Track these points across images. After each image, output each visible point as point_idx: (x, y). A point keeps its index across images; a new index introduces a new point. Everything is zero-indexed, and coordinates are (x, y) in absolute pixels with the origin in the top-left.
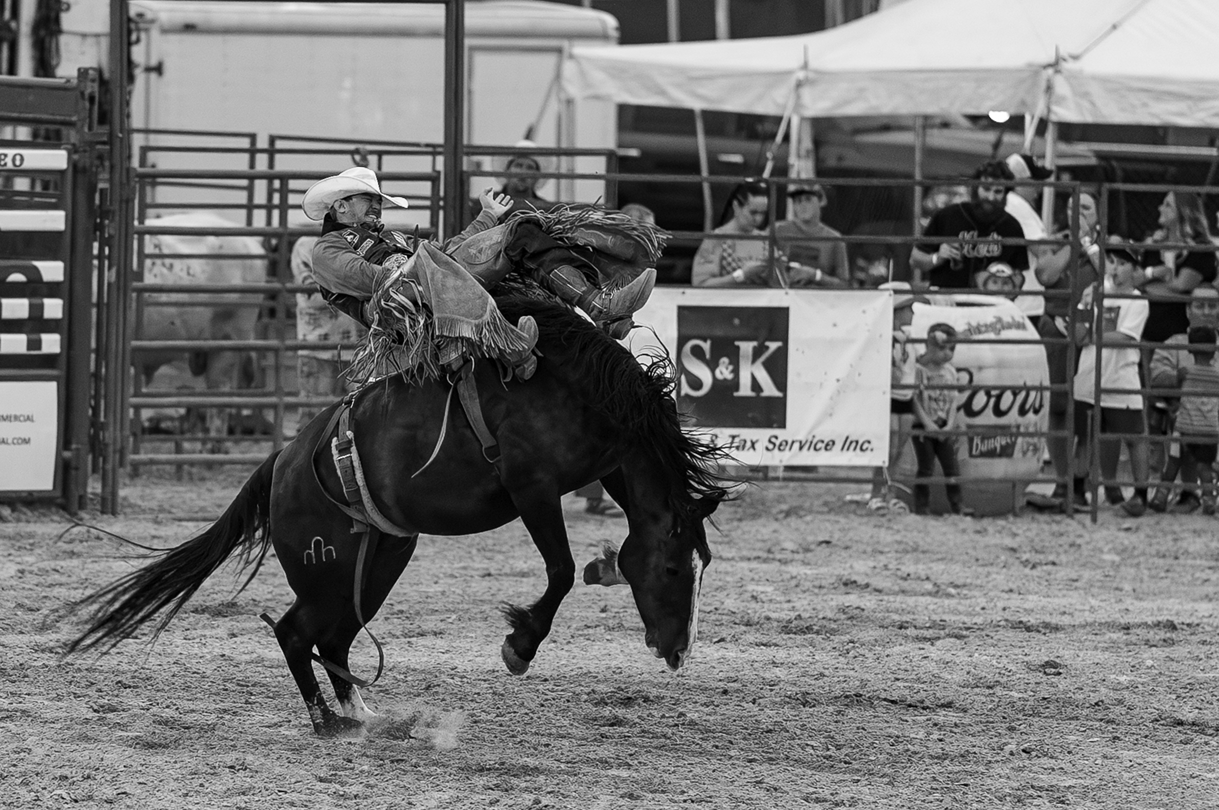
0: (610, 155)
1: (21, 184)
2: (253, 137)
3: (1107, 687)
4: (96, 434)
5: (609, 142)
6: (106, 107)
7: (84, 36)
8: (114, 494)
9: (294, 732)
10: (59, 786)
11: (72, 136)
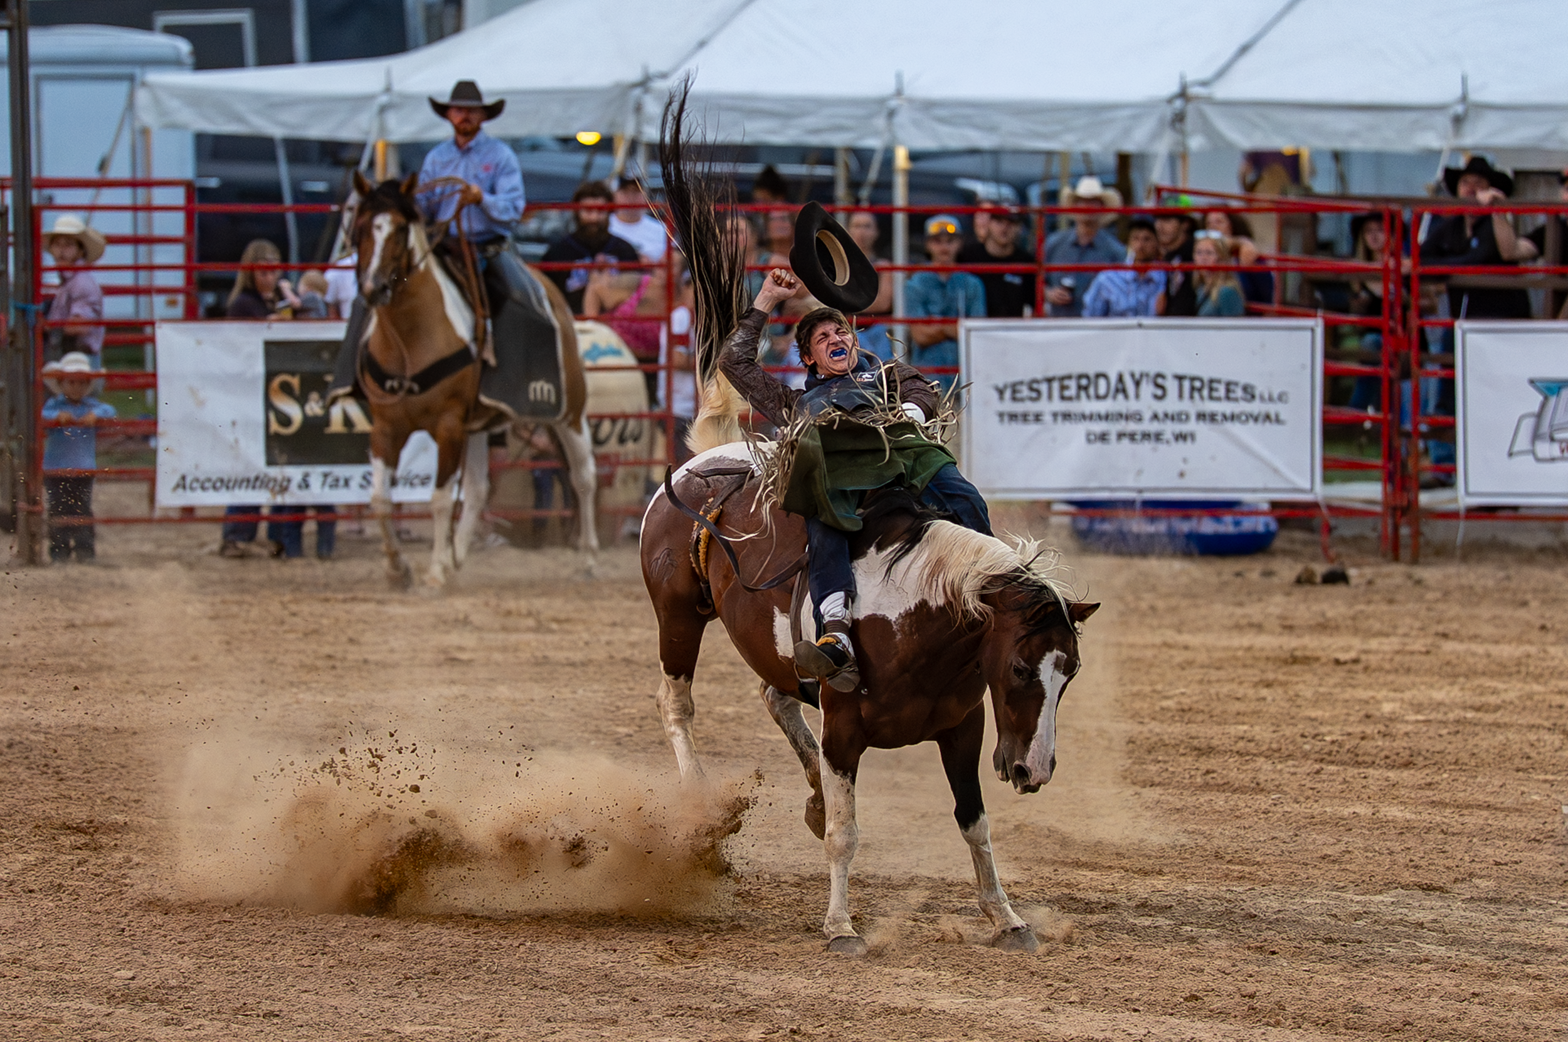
0: (189, 186)
3: (713, 719)
5: (187, 170)
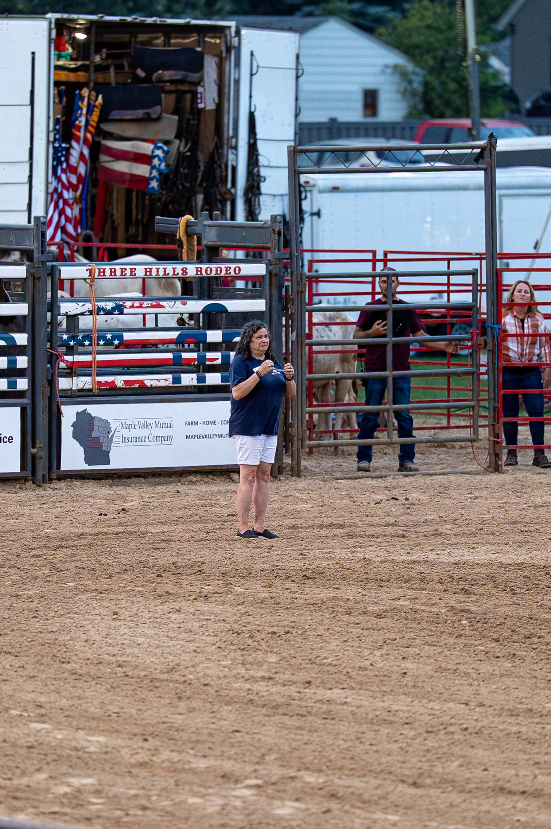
1: (240, 284)
2: (374, 253)
4: (287, 430)
6: (288, 237)
7: (274, 196)
8: (298, 464)
9: (408, 603)
10: (271, 637)
11: (269, 255)
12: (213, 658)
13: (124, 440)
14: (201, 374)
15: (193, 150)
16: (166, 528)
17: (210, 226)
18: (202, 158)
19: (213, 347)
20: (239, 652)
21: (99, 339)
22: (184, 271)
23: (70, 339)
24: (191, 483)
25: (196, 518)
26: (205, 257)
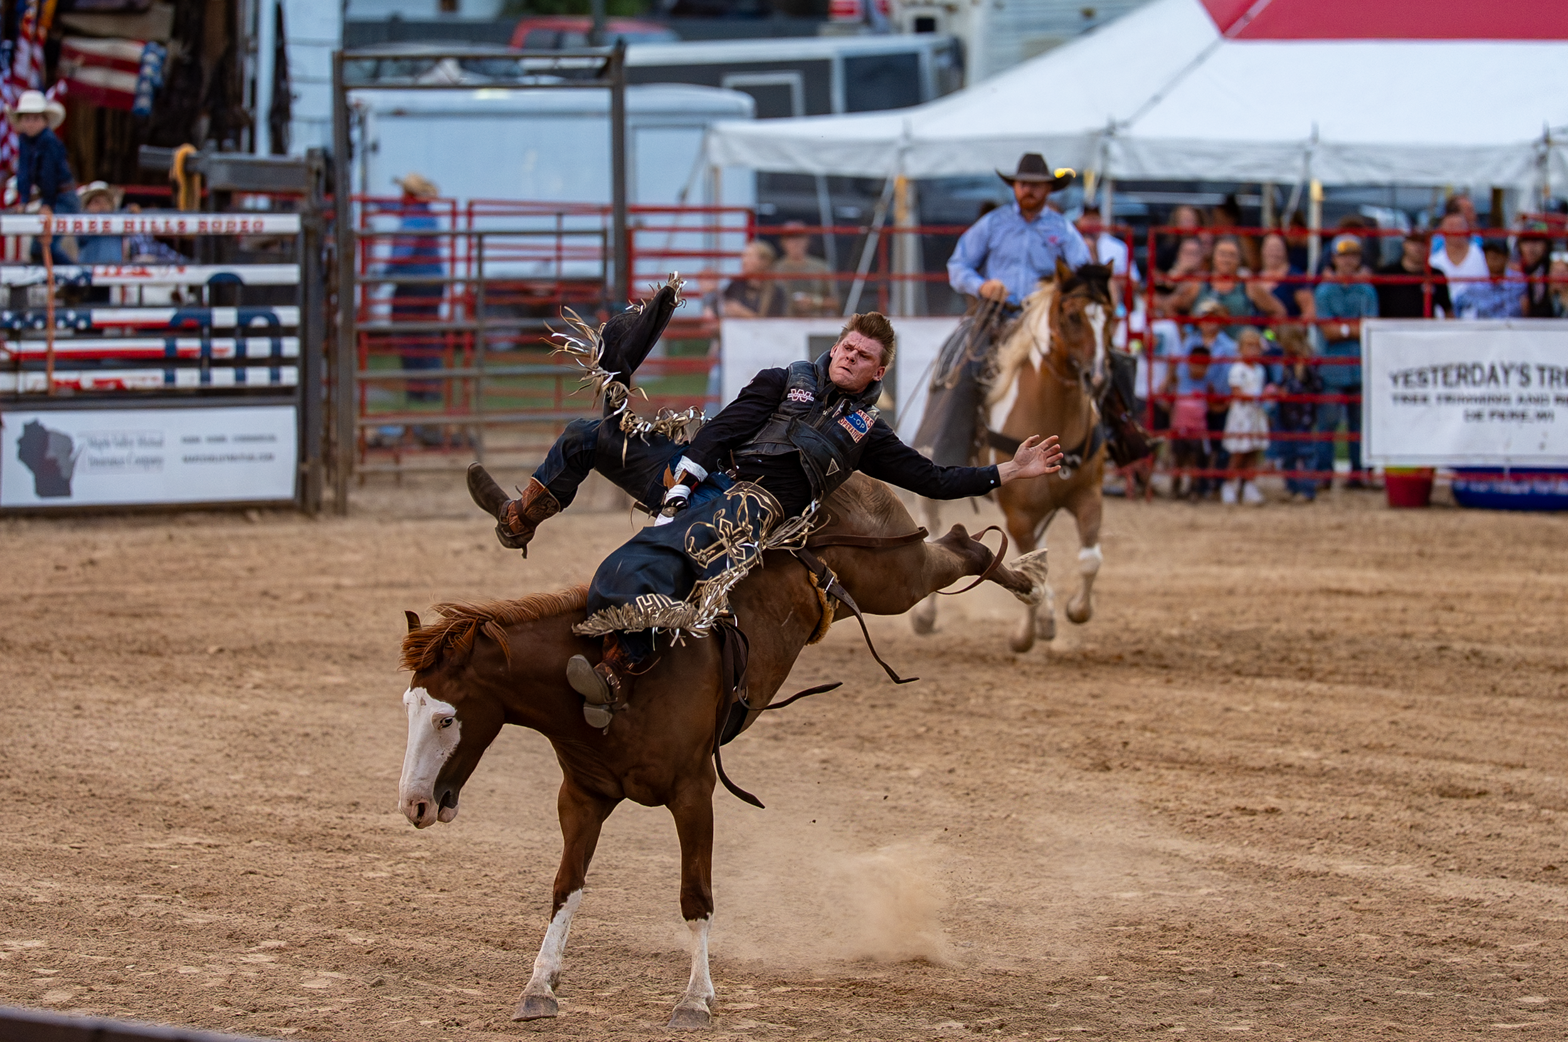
0: (750, 212)
2: (454, 202)
4: (328, 450)
6: (331, 179)
8: (345, 499)
11: (303, 204)
12: (218, 771)
13: (96, 463)
14: (205, 369)
15: (196, 51)
16: (152, 588)
17: (220, 162)
18: (207, 66)
19: (223, 333)
20: (256, 762)
21: (57, 319)
22: (182, 225)
23: (14, 319)
24: (190, 524)
25: (197, 574)
26: (212, 204)
